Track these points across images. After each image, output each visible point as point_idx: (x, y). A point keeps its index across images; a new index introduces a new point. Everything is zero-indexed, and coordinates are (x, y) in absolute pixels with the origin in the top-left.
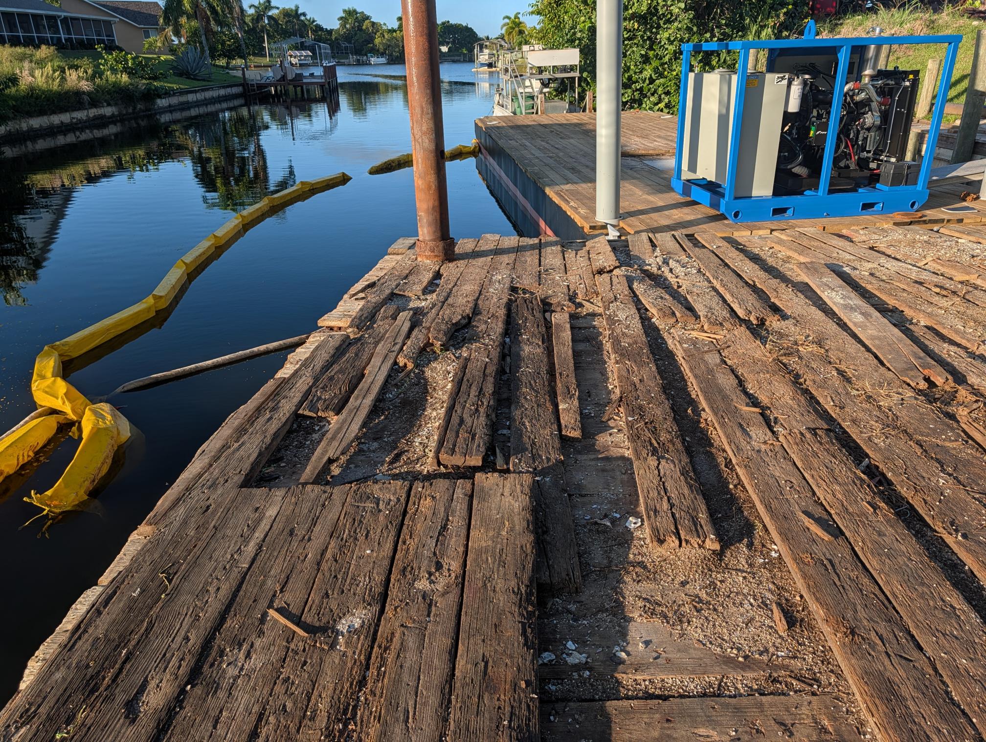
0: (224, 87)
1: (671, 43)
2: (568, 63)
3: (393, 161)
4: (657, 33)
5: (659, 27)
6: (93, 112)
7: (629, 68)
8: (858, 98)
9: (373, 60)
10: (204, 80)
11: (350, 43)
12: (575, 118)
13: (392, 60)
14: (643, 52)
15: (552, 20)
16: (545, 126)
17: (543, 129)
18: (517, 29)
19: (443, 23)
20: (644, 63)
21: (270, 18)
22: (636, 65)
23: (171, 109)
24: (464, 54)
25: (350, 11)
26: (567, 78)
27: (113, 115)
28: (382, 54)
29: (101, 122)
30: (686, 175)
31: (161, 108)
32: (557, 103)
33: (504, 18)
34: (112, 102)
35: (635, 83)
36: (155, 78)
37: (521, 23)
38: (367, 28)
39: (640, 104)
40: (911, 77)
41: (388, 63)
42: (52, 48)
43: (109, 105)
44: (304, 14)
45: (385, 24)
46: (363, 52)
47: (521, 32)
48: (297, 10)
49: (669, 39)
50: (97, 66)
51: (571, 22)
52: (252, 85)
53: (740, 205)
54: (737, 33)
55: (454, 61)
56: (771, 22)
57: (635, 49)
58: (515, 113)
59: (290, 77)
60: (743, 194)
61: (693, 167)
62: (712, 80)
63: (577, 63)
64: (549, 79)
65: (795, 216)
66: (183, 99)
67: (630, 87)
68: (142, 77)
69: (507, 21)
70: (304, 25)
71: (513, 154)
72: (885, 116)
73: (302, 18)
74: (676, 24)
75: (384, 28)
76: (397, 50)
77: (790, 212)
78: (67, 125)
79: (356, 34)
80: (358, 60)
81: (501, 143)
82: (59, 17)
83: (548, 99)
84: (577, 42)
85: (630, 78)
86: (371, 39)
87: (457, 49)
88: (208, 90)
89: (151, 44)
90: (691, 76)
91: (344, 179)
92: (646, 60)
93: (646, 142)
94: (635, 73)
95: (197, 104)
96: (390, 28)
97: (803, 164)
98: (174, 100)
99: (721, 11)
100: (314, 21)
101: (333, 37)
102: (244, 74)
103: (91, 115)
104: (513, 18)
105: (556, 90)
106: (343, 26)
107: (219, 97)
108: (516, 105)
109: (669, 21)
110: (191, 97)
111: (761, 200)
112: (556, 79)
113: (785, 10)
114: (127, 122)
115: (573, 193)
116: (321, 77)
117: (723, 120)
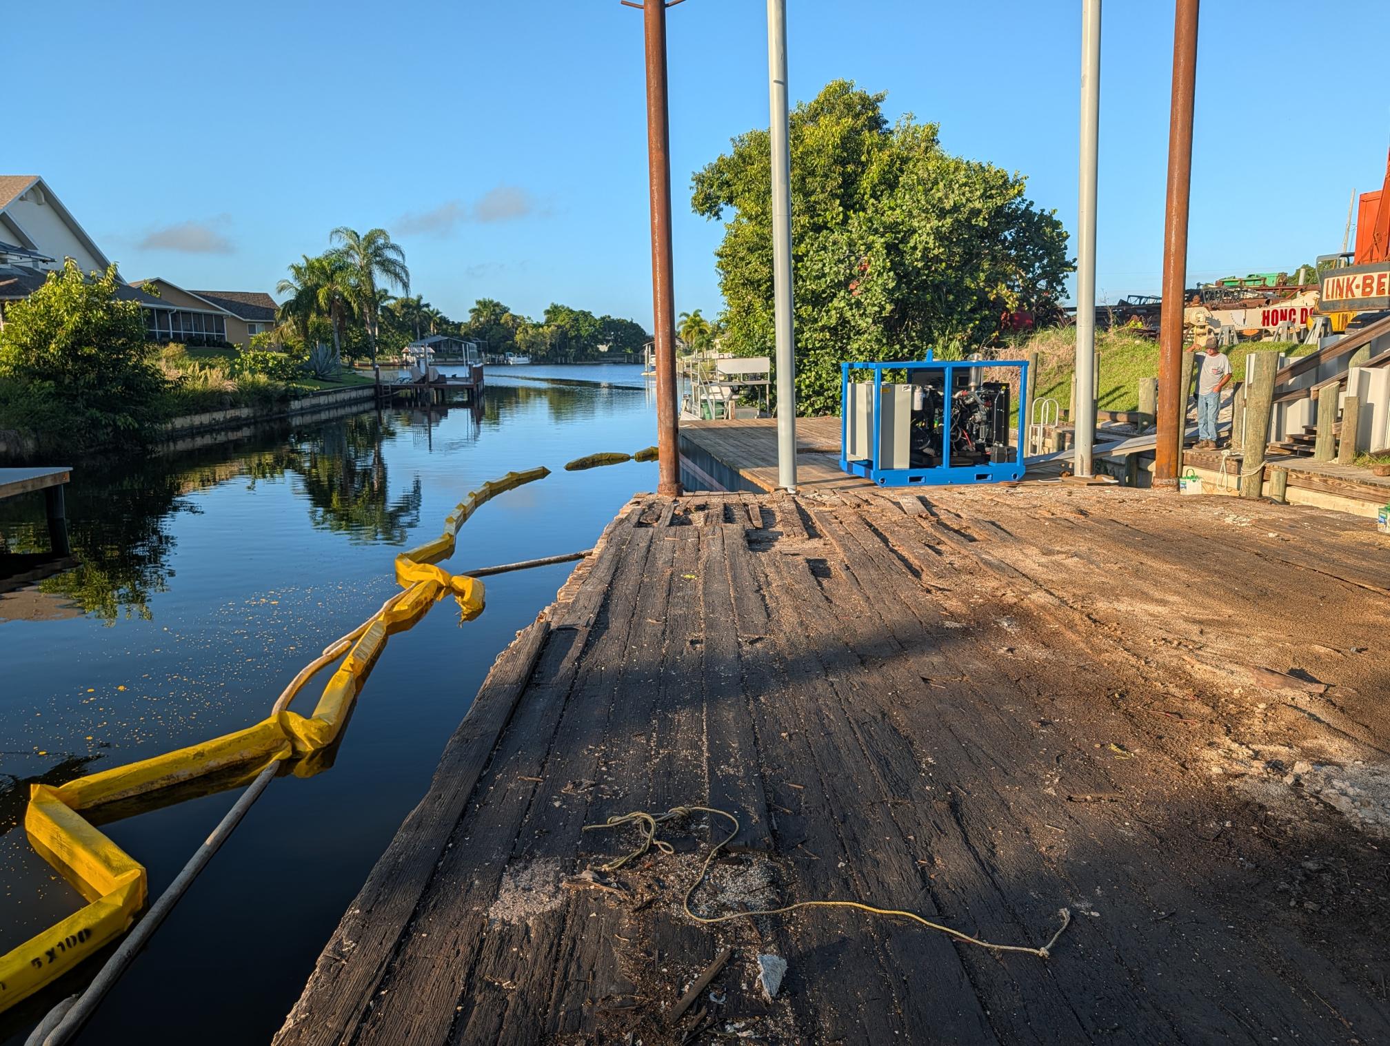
0: (356, 389)
1: (861, 353)
2: (759, 371)
3: (587, 459)
4: (848, 344)
5: (849, 338)
6: (231, 413)
7: (821, 376)
8: (968, 402)
9: (512, 360)
10: (332, 381)
11: (483, 338)
12: (765, 422)
13: (537, 360)
14: (834, 362)
15: (741, 329)
16: (736, 429)
17: (734, 432)
18: (696, 328)
19: (603, 319)
20: (836, 371)
21: (385, 309)
22: (828, 373)
23: (302, 412)
24: (628, 354)
25: (485, 303)
26: (758, 385)
27: (247, 418)
28: (525, 353)
29: (236, 424)
30: (850, 458)
31: (294, 410)
32: (748, 409)
33: (681, 316)
34: (250, 404)
35: (828, 390)
36: (293, 379)
37: (701, 321)
38: (506, 322)
39: (833, 412)
40: (1004, 387)
41: (532, 364)
42: (181, 346)
43: (247, 406)
44: (427, 305)
45: (529, 318)
46: (500, 350)
47: (702, 332)
48: (419, 301)
49: (858, 350)
50: (232, 366)
51: (761, 331)
52: (386, 388)
53: (884, 474)
54: (927, 345)
55: (615, 363)
56: (958, 336)
57: (826, 358)
58: (704, 418)
59: (431, 379)
60: (888, 466)
61: (853, 452)
62: (862, 388)
63: (768, 371)
64: (739, 386)
65: (926, 483)
66: (315, 401)
67: (823, 395)
68: (281, 379)
69: (684, 318)
70: (429, 317)
71: (710, 449)
72: (990, 415)
73: (425, 309)
74: (866, 336)
75: (528, 322)
76: (543, 348)
77: (923, 480)
78: (206, 426)
79: (491, 329)
80: (493, 360)
81: (696, 441)
82: (171, 311)
83: (738, 404)
84: (767, 351)
85: (821, 386)
86: (510, 335)
87: (620, 349)
88: (339, 391)
89: (259, 340)
90: (849, 385)
91: (544, 473)
92: (838, 369)
93: (830, 442)
94: (827, 381)
95: (329, 407)
96: (535, 322)
97: (931, 446)
98: (306, 403)
99: (913, 324)
100: (438, 313)
101: (462, 332)
102: (377, 375)
103: (228, 417)
104: (692, 315)
105: (746, 397)
106: (476, 319)
107: (350, 399)
108: (706, 411)
109: (858, 333)
110: (323, 400)
111: (901, 471)
112: (747, 386)
113: (971, 325)
114: (259, 425)
115: (763, 473)
116: (466, 379)
117: (869, 415)
